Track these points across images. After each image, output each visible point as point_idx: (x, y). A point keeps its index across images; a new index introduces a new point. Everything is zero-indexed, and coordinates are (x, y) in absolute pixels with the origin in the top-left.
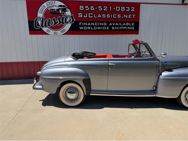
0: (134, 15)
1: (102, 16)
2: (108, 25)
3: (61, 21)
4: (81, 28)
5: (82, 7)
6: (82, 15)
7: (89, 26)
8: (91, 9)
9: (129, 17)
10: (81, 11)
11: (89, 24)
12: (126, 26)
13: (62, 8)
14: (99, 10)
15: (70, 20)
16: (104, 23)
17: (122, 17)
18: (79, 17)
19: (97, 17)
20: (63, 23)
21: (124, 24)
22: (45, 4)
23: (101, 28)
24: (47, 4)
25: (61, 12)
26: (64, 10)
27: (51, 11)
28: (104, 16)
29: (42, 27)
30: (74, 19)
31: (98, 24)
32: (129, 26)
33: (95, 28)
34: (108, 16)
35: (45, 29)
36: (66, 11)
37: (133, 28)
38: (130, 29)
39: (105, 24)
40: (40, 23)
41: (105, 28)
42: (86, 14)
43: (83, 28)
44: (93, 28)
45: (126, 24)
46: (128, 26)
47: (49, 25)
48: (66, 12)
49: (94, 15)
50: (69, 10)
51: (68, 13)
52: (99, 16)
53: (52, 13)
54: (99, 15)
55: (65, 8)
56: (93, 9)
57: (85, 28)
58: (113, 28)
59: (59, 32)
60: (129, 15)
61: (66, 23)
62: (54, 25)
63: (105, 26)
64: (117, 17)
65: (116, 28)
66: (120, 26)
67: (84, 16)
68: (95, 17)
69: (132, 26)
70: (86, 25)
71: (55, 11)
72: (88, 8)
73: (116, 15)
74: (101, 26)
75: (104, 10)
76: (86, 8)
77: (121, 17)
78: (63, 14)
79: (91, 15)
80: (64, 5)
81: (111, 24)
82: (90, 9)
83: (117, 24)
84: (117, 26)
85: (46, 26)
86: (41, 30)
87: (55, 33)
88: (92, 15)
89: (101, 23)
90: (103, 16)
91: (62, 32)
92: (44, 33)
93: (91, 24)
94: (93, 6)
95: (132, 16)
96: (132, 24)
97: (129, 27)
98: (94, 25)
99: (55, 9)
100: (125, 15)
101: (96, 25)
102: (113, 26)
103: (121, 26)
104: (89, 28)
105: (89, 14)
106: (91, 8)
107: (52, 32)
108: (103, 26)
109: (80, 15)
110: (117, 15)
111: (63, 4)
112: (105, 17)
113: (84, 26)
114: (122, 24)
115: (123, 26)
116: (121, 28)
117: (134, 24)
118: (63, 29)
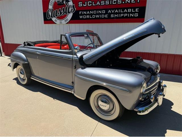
1: (100, 3)
2: (106, 13)
3: (65, 11)
4: (81, 17)
6: (82, 4)
7: (88, 14)
9: (132, 2)
11: (88, 12)
12: (128, 13)
15: (72, 10)
16: (103, 11)
17: (123, 2)
18: (79, 6)
19: (96, 4)
20: (66, 13)
21: (126, 11)
23: (100, 16)
25: (65, 3)
27: (57, 2)
29: (52, 17)
30: (75, 9)
31: (96, 12)
32: (132, 13)
33: (94, 16)
34: (107, 3)
35: (54, 19)
36: (69, 1)
37: (137, 15)
38: (133, 16)
40: (50, 14)
41: (103, 16)
42: (86, 2)
43: (83, 17)
44: (92, 16)
45: (127, 11)
46: (130, 13)
47: (56, 16)
48: (69, 3)
49: (93, 2)
52: (98, 3)
53: (58, 4)
54: (98, 2)
57: (85, 17)
58: (112, 16)
59: (63, 21)
61: (69, 12)
62: (60, 15)
64: (117, 3)
65: (115, 15)
66: (120, 13)
67: (84, 5)
68: (93, 5)
69: (134, 13)
70: (86, 13)
71: (61, 3)
74: (100, 14)
77: (122, 2)
78: (67, 4)
81: (109, 11)
83: (117, 11)
84: (116, 14)
85: (54, 16)
86: (51, 20)
87: (61, 23)
88: (91, 3)
89: (99, 11)
90: (102, 3)
91: (66, 21)
92: (53, 23)
93: (90, 12)
96: (135, 11)
97: (131, 14)
98: (92, 13)
99: (60, 1)
102: (112, 13)
104: (88, 17)
107: (58, 22)
108: (102, 14)
110: (117, 1)
112: (104, 4)
113: (83, 15)
114: (123, 10)
115: (124, 13)
116: (121, 15)
117: (138, 10)
118: (66, 18)
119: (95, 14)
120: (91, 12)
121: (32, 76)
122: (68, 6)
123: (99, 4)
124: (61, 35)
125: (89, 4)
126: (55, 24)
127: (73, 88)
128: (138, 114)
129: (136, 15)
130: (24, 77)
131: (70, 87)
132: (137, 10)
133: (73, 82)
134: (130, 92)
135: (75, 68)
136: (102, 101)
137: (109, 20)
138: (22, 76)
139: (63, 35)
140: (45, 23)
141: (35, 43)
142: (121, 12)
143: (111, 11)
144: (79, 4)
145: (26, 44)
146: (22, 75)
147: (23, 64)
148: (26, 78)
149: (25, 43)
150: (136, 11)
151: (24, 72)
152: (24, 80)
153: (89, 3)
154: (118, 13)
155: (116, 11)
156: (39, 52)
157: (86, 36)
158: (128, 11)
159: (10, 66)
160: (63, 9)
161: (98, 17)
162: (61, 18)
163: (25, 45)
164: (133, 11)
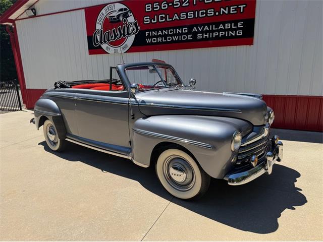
0: (242, 6)
2: (190, 32)
3: (122, 33)
4: (148, 41)
5: (149, 6)
6: (149, 20)
7: (160, 36)
8: (163, 8)
9: (231, 12)
10: (148, 14)
11: (160, 33)
12: (225, 30)
13: (123, 12)
14: (175, 6)
15: (134, 30)
16: (184, 29)
17: (217, 14)
18: (145, 23)
19: (172, 19)
20: (124, 36)
21: (221, 26)
22: (103, 11)
23: (179, 37)
24: (106, 10)
25: (121, 19)
26: (126, 16)
27: (110, 19)
28: (183, 16)
29: (101, 43)
30: (139, 28)
31: (173, 31)
32: (232, 30)
33: (169, 39)
34: (191, 15)
35: (104, 46)
36: (128, 16)
38: (234, 35)
39: (186, 30)
40: (99, 37)
41: (184, 38)
42: (156, 16)
43: (152, 40)
44: (165, 39)
45: (224, 26)
46: (228, 30)
47: (109, 40)
48: (128, 18)
49: (168, 16)
50: (131, 14)
51: (131, 19)
52: (176, 17)
53: (111, 22)
54: (176, 15)
55: (127, 12)
56: (165, 6)
57: (154, 40)
58: (199, 36)
59: (119, 49)
60: (231, 8)
61: (129, 34)
62: (115, 39)
63: (185, 34)
64: (206, 15)
65: (204, 36)
66: (213, 31)
67: (153, 22)
68: (168, 20)
69: (236, 30)
70: (156, 34)
71: (115, 19)
72: (158, 6)
73: (204, 11)
74: (179, 34)
75: (184, 5)
76: (155, 6)
77: (215, 13)
78: (125, 21)
79: (162, 18)
80: (126, 7)
81: (195, 29)
82: (160, 7)
84: (206, 32)
85: (105, 42)
86: (100, 47)
87: (116, 51)
88: (164, 18)
89: (178, 30)
90: (181, 16)
91: (124, 48)
92: (104, 52)
93: (162, 33)
94: (165, 2)
95: (238, 9)
96: (237, 26)
97: (230, 32)
98: (167, 33)
99: (114, 16)
100: (222, 9)
101: (170, 33)
102: (199, 32)
103: (216, 31)
104: (159, 40)
105: (160, 16)
106: (162, 5)
107: (111, 50)
108: (182, 34)
109: (147, 20)
110: (207, 12)
111: (124, 7)
112: (185, 18)
113: (152, 37)
114: (217, 26)
115: (219, 31)
116: (214, 35)
117: (242, 25)
118: (125, 44)
119: (171, 35)
120: (164, 31)
121: (68, 137)
122: (126, 23)
123: (177, 19)
124: (111, 68)
125: (161, 19)
126: (107, 54)
127: (131, 151)
128: (229, 184)
129: (239, 32)
130: (55, 138)
131: (127, 150)
132: (239, 24)
133: (130, 142)
134: (214, 148)
135: (133, 118)
136: (175, 168)
137: (195, 43)
138: (52, 138)
139: (113, 68)
140: (91, 53)
141: (72, 84)
142: (214, 29)
143: (198, 29)
144: (145, 20)
145: (58, 85)
146: (51, 135)
147: (53, 117)
148: (59, 140)
149: (56, 83)
150: (239, 27)
151: (56, 130)
152: (55, 143)
153: (161, 17)
154: (209, 32)
155: (205, 29)
156: (77, 96)
157: (151, 68)
158: (226, 28)
159: (34, 123)
160: (119, 29)
161: (177, 39)
162: (116, 43)
163: (56, 87)
164: (233, 27)
